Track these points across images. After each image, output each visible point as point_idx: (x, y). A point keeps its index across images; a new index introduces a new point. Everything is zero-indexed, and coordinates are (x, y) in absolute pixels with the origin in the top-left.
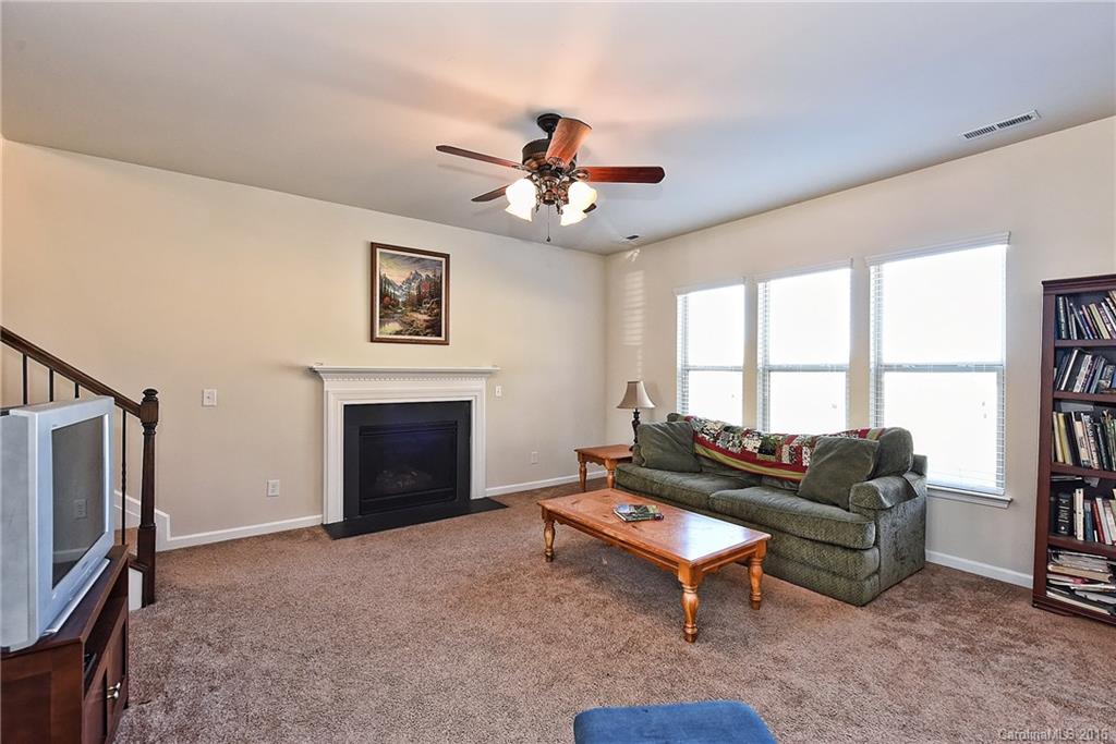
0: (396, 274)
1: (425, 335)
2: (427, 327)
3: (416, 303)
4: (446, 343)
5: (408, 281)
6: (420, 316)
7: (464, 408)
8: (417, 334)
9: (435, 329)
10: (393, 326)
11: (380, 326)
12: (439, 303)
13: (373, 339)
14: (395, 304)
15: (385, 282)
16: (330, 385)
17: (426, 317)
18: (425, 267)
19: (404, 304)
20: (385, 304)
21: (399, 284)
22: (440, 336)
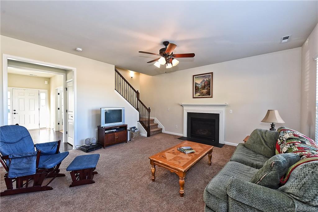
0: (199, 81)
1: (206, 95)
2: (206, 94)
3: (204, 88)
4: (212, 97)
5: (202, 82)
6: (204, 91)
7: (217, 116)
8: (204, 95)
9: (209, 94)
10: (198, 94)
11: (195, 94)
12: (210, 86)
13: (194, 98)
14: (199, 89)
15: (196, 84)
16: (185, 108)
17: (206, 91)
18: (206, 78)
19: (201, 88)
20: (196, 89)
21: (199, 83)
22: (210, 95)
